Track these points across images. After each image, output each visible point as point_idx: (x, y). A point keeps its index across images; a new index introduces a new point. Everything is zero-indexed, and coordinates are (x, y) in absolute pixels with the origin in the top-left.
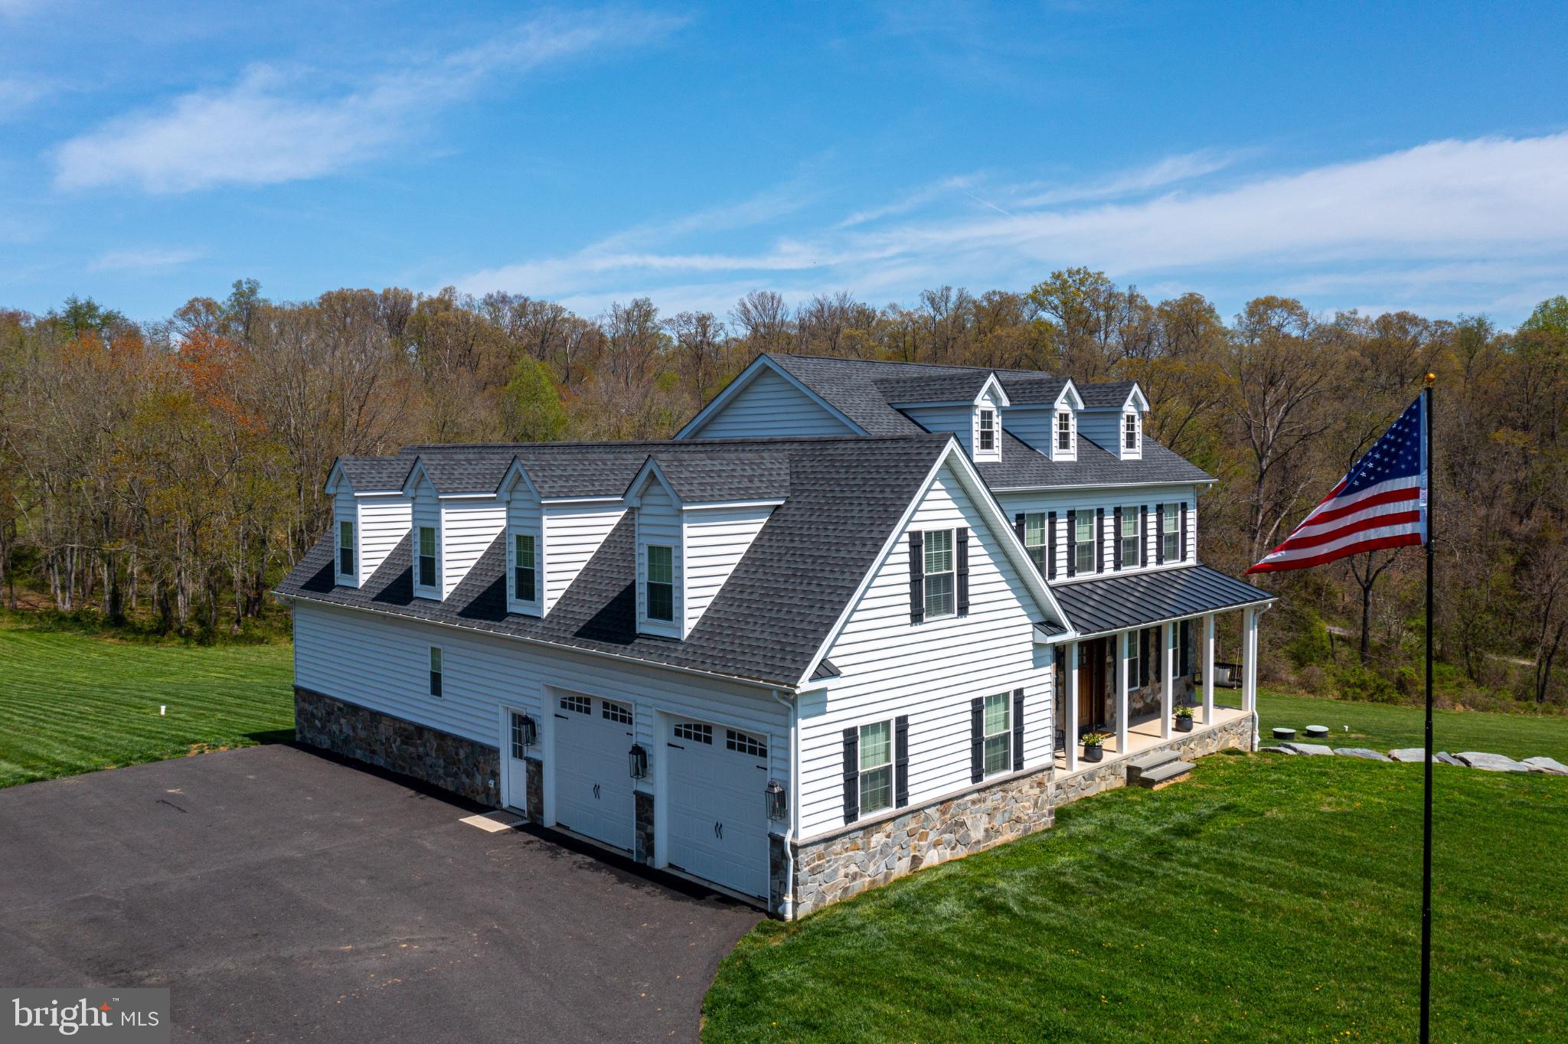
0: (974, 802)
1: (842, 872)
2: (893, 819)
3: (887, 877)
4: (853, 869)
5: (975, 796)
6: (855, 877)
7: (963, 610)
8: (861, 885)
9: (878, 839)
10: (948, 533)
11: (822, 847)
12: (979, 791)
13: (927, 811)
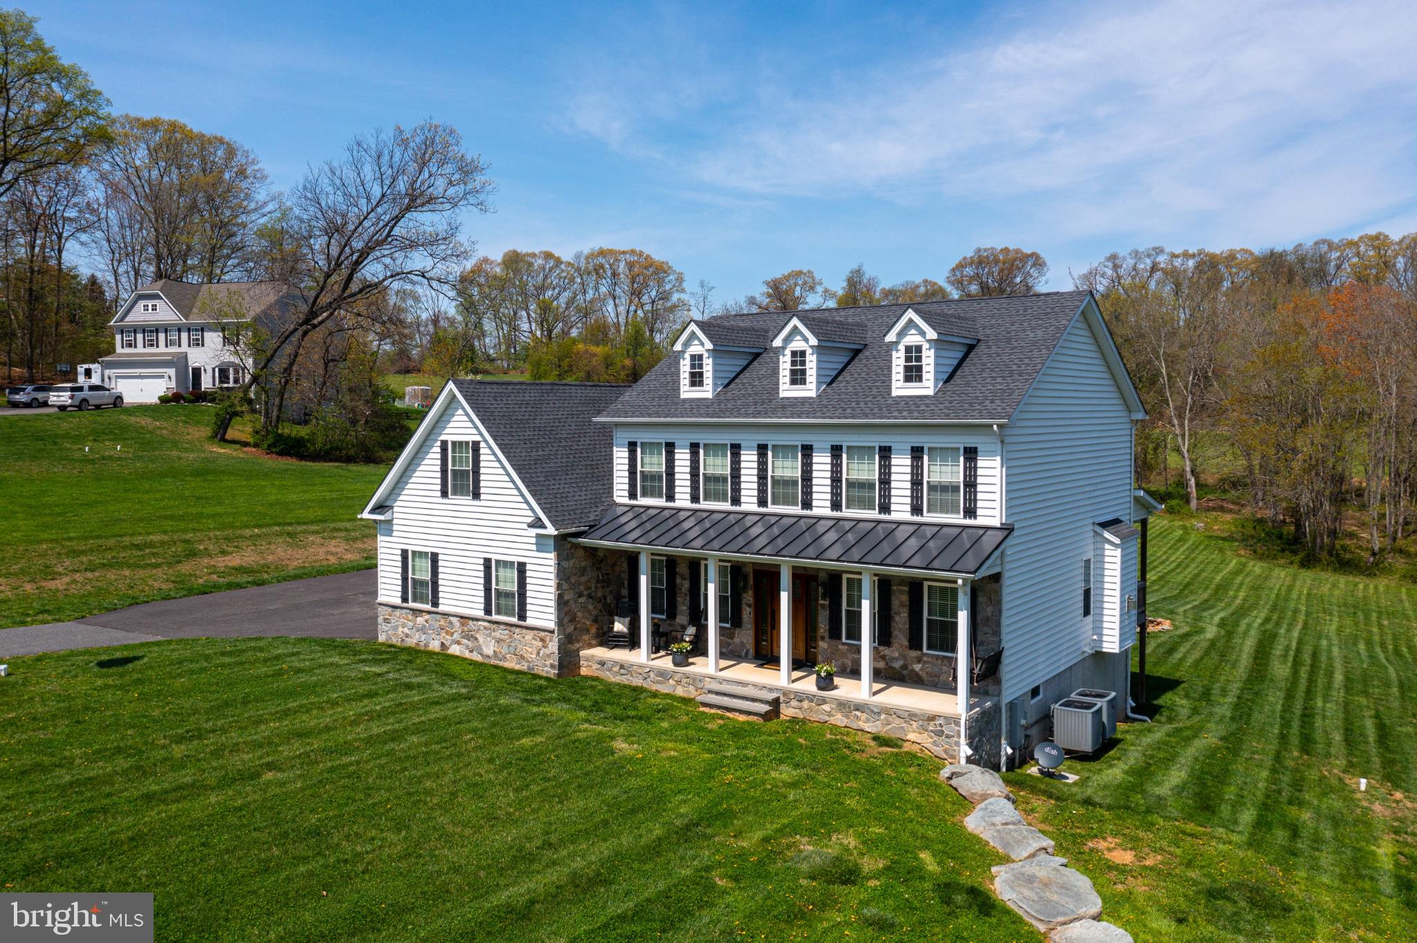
0: (485, 628)
1: (400, 629)
2: (429, 612)
3: (426, 645)
4: (406, 630)
5: (486, 624)
6: (407, 636)
7: (476, 495)
8: (411, 642)
9: (420, 620)
10: (467, 443)
11: (390, 610)
12: (490, 622)
13: (451, 618)
